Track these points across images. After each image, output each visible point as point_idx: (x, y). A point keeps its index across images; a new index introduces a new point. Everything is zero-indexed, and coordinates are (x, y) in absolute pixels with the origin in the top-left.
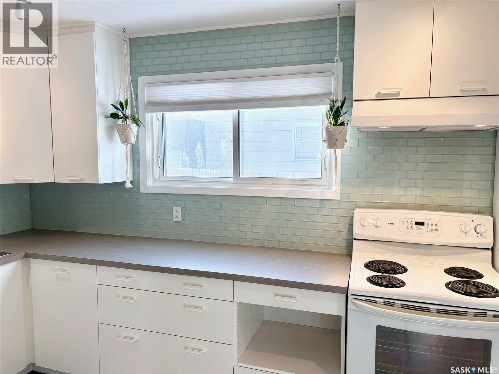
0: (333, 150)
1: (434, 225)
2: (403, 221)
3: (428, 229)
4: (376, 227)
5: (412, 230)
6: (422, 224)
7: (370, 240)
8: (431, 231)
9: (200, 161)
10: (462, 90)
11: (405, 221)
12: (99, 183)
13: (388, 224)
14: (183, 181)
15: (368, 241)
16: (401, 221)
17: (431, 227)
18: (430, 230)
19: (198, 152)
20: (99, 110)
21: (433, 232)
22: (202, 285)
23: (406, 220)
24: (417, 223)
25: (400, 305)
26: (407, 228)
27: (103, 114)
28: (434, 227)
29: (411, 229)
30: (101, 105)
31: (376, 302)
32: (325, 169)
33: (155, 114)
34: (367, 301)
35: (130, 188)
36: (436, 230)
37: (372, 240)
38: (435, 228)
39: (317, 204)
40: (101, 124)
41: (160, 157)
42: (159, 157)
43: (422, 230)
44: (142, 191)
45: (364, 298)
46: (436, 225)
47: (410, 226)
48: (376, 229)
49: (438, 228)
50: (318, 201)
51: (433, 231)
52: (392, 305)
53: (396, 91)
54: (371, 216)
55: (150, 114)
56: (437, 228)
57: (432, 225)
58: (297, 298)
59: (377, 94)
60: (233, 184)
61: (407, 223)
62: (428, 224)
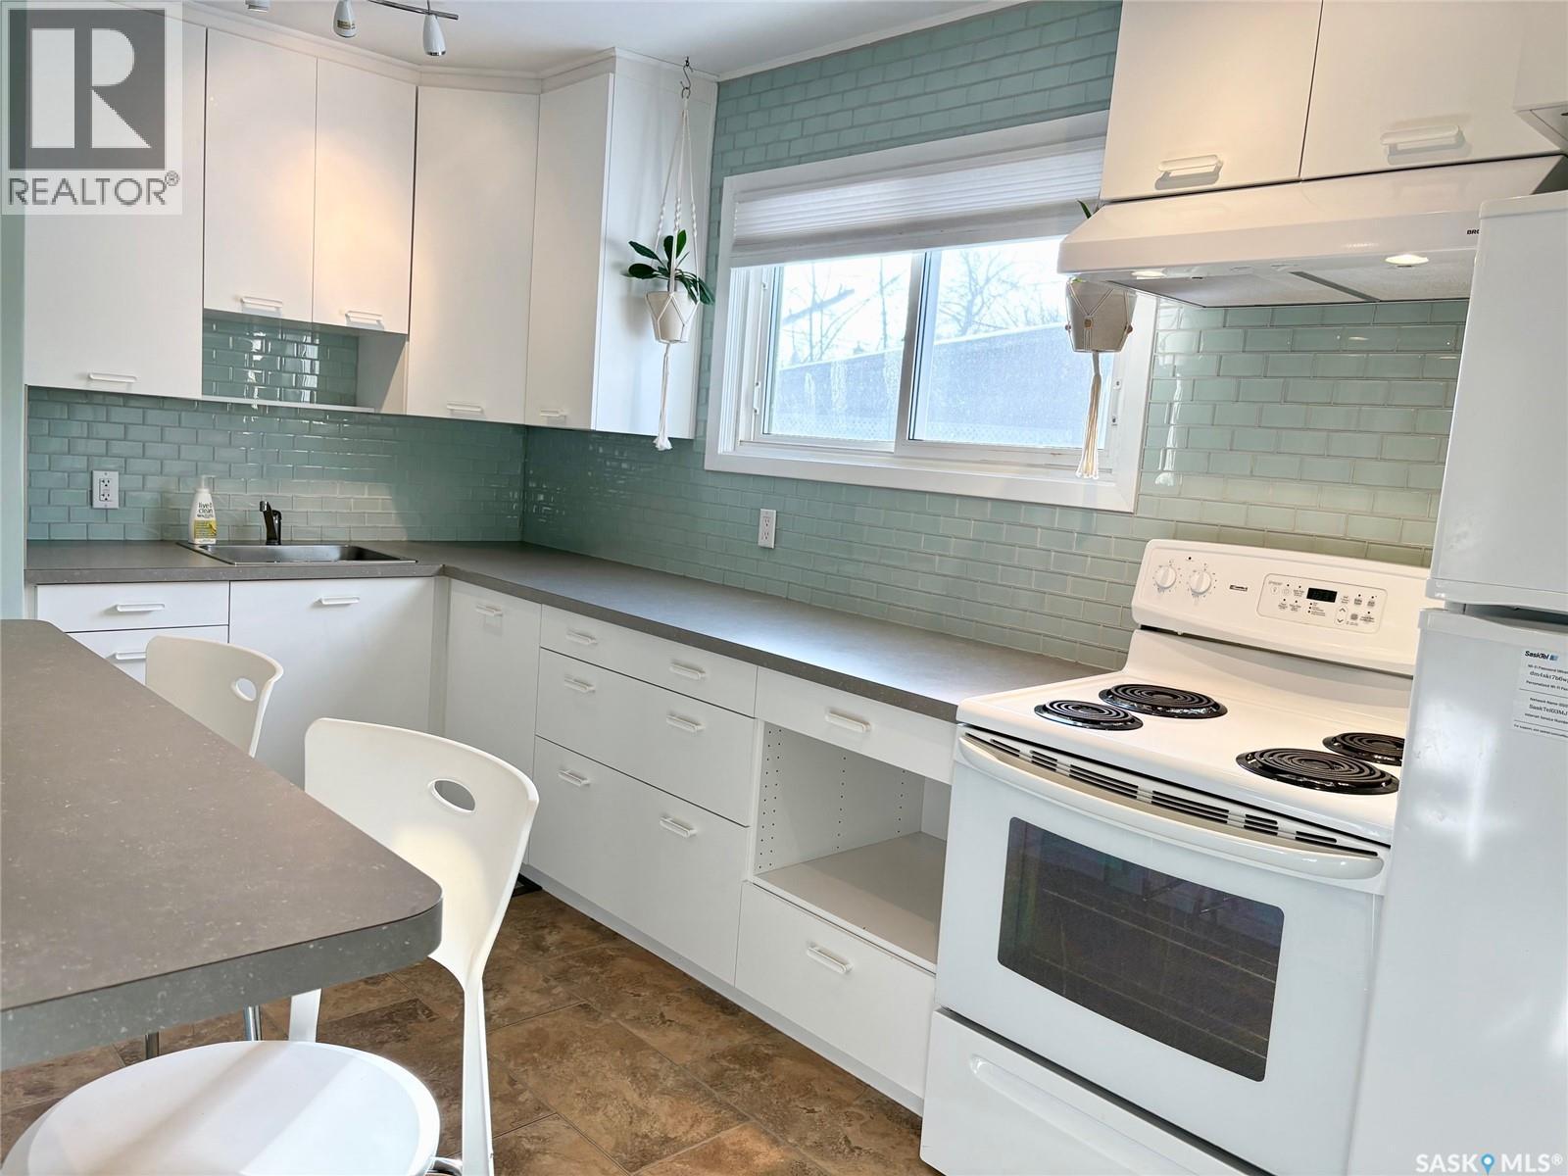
0: (1089, 356)
1: (1365, 603)
2: (1274, 583)
3: (1342, 616)
4: (1196, 594)
5: (1294, 613)
6: (1329, 596)
7: (1175, 634)
8: (1351, 621)
9: (837, 396)
10: (1393, 150)
11: (1279, 584)
12: (592, 428)
13: (1231, 587)
14: (794, 447)
15: (1173, 637)
16: (1270, 583)
17: (1352, 608)
18: (1349, 619)
19: (837, 370)
20: (606, 257)
21: (1357, 624)
22: (704, 670)
23: (1285, 581)
24: (1315, 594)
25: (1069, 769)
26: (1282, 606)
27: (616, 266)
28: (1362, 610)
29: (1294, 608)
30: (613, 244)
31: (1015, 753)
32: (1114, 421)
33: (753, 269)
34: (994, 745)
35: (666, 450)
36: (1368, 619)
37: (1185, 635)
38: (1365, 614)
39: (1076, 523)
40: (611, 291)
41: (760, 383)
42: (757, 384)
43: (1323, 615)
44: (706, 468)
45: (988, 737)
46: (1371, 604)
47: (1291, 599)
48: (1193, 600)
49: (1375, 612)
50: (1079, 513)
51: (1358, 621)
52: (1049, 765)
53: (1206, 167)
54: (1190, 562)
55: (743, 270)
56: (1371, 615)
57: (1358, 602)
58: (873, 726)
59: (1160, 179)
60: (895, 459)
61: (1286, 592)
62: (1345, 600)
